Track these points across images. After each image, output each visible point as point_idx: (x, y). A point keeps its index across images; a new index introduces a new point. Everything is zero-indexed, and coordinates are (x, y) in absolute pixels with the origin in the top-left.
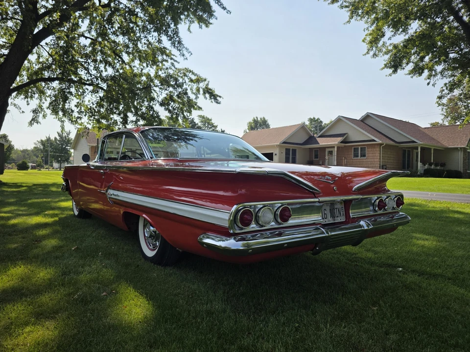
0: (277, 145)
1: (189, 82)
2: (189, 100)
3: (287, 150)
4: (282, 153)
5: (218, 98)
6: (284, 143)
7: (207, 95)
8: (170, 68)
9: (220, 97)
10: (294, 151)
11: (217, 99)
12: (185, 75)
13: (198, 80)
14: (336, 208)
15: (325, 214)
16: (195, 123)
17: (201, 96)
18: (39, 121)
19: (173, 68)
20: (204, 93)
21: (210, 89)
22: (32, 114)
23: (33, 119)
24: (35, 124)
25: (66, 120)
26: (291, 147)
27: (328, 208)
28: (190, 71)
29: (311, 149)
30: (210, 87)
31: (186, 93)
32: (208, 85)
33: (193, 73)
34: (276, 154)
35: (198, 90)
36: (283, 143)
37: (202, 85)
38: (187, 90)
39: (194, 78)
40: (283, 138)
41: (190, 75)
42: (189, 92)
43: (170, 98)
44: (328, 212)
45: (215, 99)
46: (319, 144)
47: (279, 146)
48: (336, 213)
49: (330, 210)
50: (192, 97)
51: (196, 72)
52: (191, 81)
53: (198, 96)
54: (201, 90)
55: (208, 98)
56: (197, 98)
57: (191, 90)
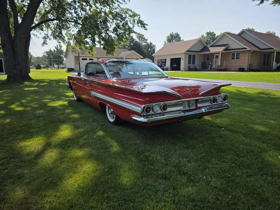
0: (183, 53)
1: (129, 17)
2: (129, 28)
3: (190, 56)
4: (186, 58)
5: (146, 26)
6: (188, 51)
7: (140, 25)
8: (117, 8)
9: (147, 25)
10: (194, 56)
12: (126, 12)
13: (135, 15)
15: (185, 106)
16: (133, 39)
17: (136, 25)
18: (47, 43)
19: (119, 8)
20: (138, 23)
21: (142, 21)
22: (43, 40)
23: (44, 43)
24: (45, 45)
25: (61, 42)
26: (192, 53)
27: (187, 103)
28: (130, 10)
29: (205, 55)
30: (141, 19)
31: (127, 24)
33: (132, 12)
34: (182, 59)
35: (134, 21)
36: (187, 51)
37: (136, 18)
38: (127, 21)
39: (131, 14)
40: (187, 48)
42: (129, 23)
43: (118, 26)
44: (187, 106)
45: (144, 27)
46: (210, 51)
47: (185, 54)
48: (191, 105)
49: (188, 104)
50: (131, 26)
51: (133, 11)
52: (131, 16)
53: (134, 25)
54: (136, 21)
55: (140, 27)
56: (134, 26)
57: (130, 21)
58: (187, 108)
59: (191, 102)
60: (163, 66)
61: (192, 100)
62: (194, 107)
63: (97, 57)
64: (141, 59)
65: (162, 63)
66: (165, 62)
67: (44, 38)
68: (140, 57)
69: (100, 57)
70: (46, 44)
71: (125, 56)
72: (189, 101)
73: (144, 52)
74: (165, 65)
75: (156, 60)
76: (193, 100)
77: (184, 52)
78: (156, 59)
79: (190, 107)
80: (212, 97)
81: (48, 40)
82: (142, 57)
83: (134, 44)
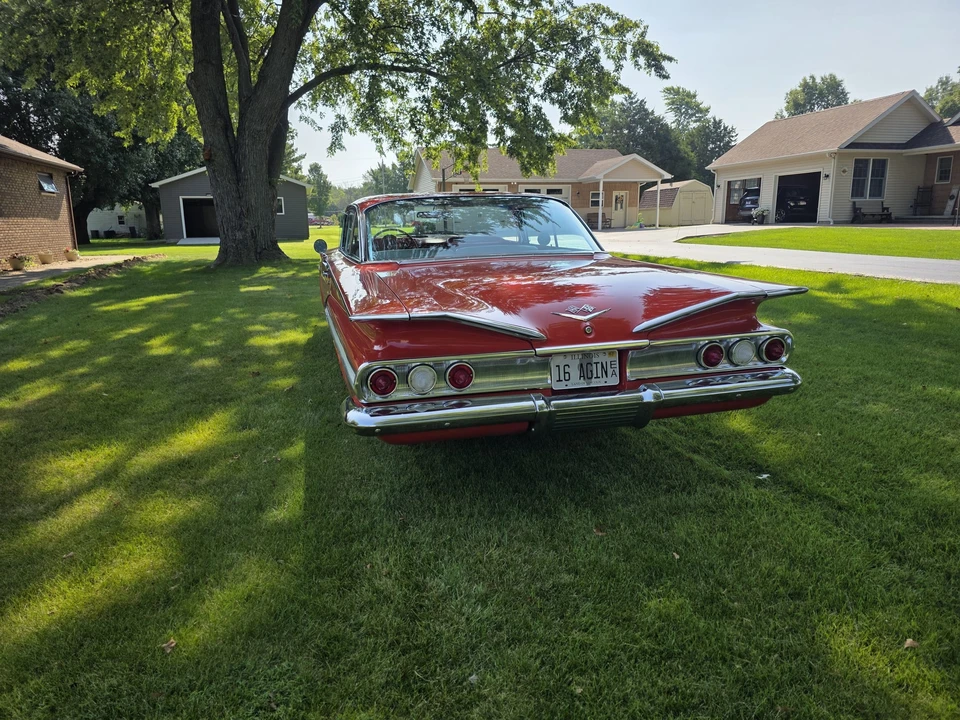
0: (831, 154)
1: (602, 34)
2: (602, 74)
3: (860, 167)
4: (844, 171)
5: (665, 64)
6: (852, 145)
7: (642, 60)
8: (563, 8)
9: (670, 59)
10: (880, 165)
11: (662, 68)
12: (593, 21)
13: (623, 27)
14: (597, 363)
15: (565, 373)
17: (628, 64)
18: (344, 144)
19: (569, 7)
20: (635, 55)
21: (649, 45)
22: (330, 135)
24: (337, 150)
25: (384, 137)
26: (871, 154)
28: (603, 11)
29: (930, 157)
30: (648, 38)
31: (596, 60)
32: (643, 35)
33: (610, 14)
34: (827, 176)
35: (623, 50)
36: (848, 147)
37: (630, 37)
38: (597, 51)
39: (610, 23)
40: (848, 136)
41: (603, 19)
42: (603, 56)
43: (564, 73)
44: (575, 372)
45: (659, 69)
46: (952, 141)
47: (837, 155)
48: (596, 370)
49: (581, 365)
50: (608, 65)
51: (614, 10)
52: (606, 31)
53: (622, 63)
54: (629, 48)
55: (643, 66)
56: (619, 68)
57: (607, 49)
58: (576, 382)
59: (595, 360)
60: (748, 205)
61: (604, 351)
62: (615, 381)
63: (509, 183)
64: (664, 181)
65: (747, 196)
66: (757, 192)
67: (335, 128)
68: (661, 176)
69: (518, 183)
70: (342, 147)
71: (605, 176)
72: (586, 354)
73: (683, 159)
74: (755, 202)
75: (722, 186)
76: (610, 351)
77: (836, 149)
78: (721, 181)
79: (593, 379)
80: (704, 340)
81: (345, 136)
82: (668, 176)
83: (648, 129)
